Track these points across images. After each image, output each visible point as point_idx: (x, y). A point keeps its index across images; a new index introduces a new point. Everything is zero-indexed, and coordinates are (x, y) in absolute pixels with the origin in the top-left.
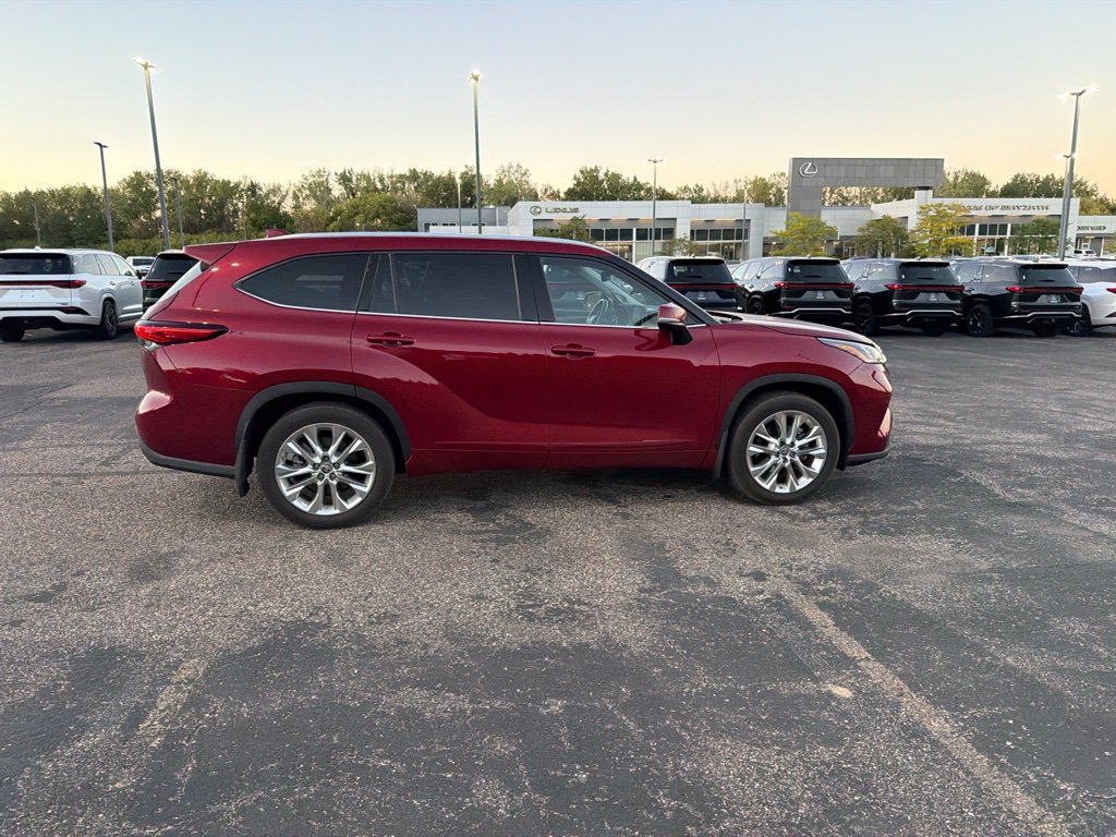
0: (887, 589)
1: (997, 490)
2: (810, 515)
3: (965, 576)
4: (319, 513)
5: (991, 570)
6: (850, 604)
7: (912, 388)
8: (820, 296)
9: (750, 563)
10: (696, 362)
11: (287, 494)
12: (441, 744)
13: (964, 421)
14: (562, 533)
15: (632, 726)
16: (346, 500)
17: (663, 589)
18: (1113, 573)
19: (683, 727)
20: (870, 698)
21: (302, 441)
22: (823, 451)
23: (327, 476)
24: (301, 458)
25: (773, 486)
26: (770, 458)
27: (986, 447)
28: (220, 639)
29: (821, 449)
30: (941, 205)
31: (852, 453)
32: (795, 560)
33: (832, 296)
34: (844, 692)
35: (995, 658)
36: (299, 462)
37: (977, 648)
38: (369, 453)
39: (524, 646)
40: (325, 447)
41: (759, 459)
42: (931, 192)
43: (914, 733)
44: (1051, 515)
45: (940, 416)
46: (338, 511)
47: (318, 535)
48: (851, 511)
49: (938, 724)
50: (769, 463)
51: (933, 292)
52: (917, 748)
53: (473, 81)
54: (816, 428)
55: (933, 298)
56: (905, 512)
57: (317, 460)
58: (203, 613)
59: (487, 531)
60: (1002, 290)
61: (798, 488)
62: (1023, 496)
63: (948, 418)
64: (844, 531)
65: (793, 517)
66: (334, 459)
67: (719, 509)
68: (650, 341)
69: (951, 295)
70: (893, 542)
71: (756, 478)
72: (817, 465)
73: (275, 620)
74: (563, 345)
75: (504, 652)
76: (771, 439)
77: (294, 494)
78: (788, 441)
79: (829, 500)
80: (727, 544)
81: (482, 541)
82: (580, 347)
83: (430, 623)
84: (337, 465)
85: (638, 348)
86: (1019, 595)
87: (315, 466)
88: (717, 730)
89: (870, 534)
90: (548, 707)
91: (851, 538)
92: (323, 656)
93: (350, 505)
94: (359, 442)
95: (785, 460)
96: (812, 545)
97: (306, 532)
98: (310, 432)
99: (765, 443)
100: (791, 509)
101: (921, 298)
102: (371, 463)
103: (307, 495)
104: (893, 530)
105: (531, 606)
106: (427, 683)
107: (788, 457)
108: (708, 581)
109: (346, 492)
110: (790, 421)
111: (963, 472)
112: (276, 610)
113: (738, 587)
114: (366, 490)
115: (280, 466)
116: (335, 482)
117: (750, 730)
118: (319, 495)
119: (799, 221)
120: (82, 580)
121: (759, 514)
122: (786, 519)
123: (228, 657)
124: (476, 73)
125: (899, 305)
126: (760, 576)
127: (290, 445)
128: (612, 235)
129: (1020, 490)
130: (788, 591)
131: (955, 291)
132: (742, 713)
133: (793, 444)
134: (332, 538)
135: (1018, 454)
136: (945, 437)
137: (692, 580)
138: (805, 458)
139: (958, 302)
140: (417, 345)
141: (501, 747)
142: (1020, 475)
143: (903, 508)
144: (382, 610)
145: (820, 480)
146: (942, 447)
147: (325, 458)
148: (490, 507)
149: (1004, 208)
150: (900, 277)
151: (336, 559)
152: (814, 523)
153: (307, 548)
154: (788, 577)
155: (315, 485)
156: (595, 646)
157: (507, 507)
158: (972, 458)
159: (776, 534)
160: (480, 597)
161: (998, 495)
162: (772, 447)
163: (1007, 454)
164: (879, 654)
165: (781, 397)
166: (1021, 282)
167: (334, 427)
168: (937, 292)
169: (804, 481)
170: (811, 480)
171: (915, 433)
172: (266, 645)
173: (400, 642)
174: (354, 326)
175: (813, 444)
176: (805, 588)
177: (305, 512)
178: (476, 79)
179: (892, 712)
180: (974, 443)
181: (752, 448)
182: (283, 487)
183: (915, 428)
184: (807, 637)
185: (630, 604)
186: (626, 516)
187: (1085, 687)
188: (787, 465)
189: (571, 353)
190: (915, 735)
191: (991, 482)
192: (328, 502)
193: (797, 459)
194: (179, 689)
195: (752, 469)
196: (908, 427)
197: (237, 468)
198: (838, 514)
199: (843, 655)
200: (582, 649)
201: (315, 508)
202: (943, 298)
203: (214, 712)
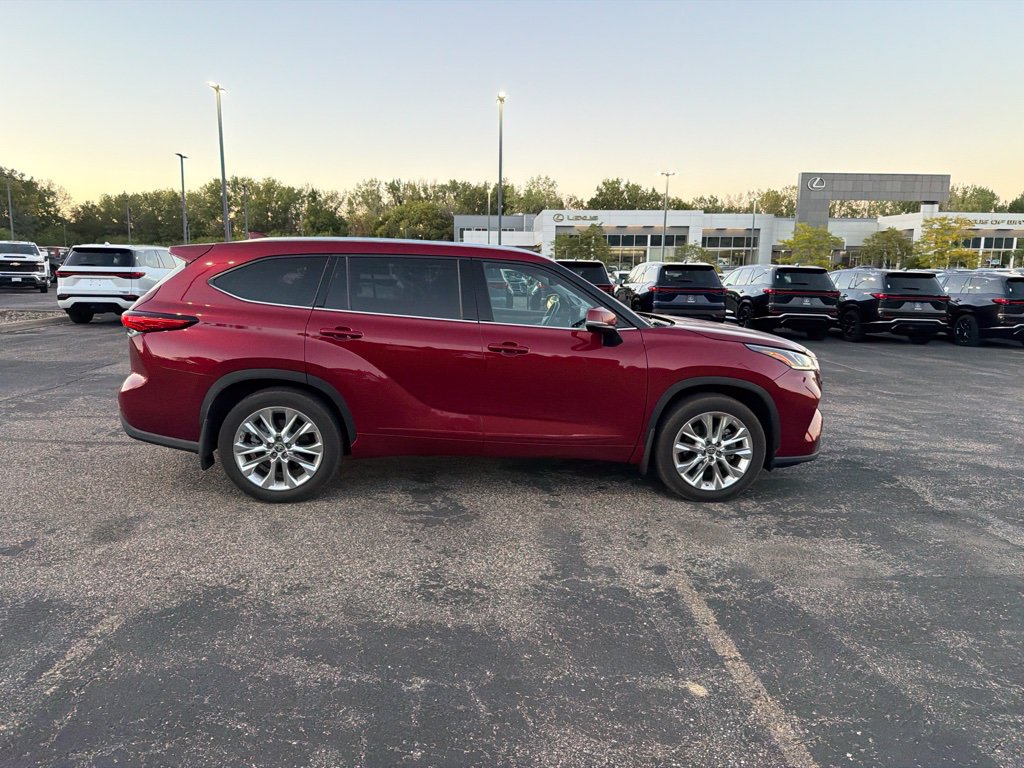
0: (784, 590)
1: (929, 498)
2: (732, 513)
3: (865, 582)
4: (271, 488)
5: (893, 578)
6: (739, 603)
7: (878, 393)
8: (807, 302)
9: (655, 556)
10: (624, 363)
11: (243, 469)
12: (299, 712)
13: (919, 428)
14: (489, 517)
15: (483, 708)
16: (295, 478)
17: (563, 577)
18: (1018, 588)
19: (532, 714)
20: (725, 699)
21: (258, 423)
22: (749, 452)
23: (279, 454)
24: (257, 438)
25: (699, 483)
26: (696, 456)
27: (931, 455)
28: (145, 599)
29: (747, 450)
30: (945, 219)
31: (779, 455)
32: (701, 556)
33: (818, 303)
34: (699, 690)
35: (865, 666)
36: (256, 441)
37: (851, 656)
38: (318, 436)
39: (411, 625)
40: (279, 428)
41: (685, 457)
42: (937, 206)
43: (757, 736)
44: (975, 526)
45: (895, 422)
46: (287, 487)
47: (267, 508)
48: (774, 511)
49: (784, 730)
50: (696, 461)
51: (919, 301)
52: (753, 752)
53: (499, 102)
54: (741, 430)
55: (918, 307)
56: (826, 515)
57: (271, 440)
58: (140, 573)
59: (421, 512)
60: (988, 301)
61: (723, 486)
62: (953, 505)
63: (902, 424)
64: (760, 530)
65: (715, 514)
66: (286, 440)
67: (646, 503)
68: (585, 341)
69: (936, 305)
70: (804, 545)
71: (683, 475)
72: (744, 465)
73: (199, 584)
74: (498, 344)
75: (392, 629)
76: (698, 439)
77: (251, 469)
78: (714, 441)
79: (756, 499)
80: (642, 536)
81: (412, 521)
82: (515, 345)
83: (335, 596)
84: (288, 445)
85: (574, 349)
86: (915, 605)
87: (269, 445)
88: (561, 719)
89: (784, 535)
90: (411, 684)
91: (764, 538)
92: (228, 621)
93: (298, 483)
94: (309, 425)
95: (712, 459)
96: (723, 543)
97: (259, 505)
98: (266, 414)
99: (693, 442)
100: (716, 507)
101: (906, 307)
102: (319, 444)
103: (261, 471)
104: (808, 532)
105: (433, 587)
106: (309, 655)
107: (714, 456)
108: (610, 573)
109: (296, 470)
110: (716, 422)
111: (900, 478)
112: (205, 575)
113: (635, 579)
114: (314, 469)
115: (238, 444)
116: (286, 461)
117: (594, 722)
118: (272, 472)
119: (805, 231)
120: (50, 538)
121: (683, 510)
122: (708, 516)
123: (146, 615)
124: (502, 95)
125: (884, 313)
126: (661, 570)
127: (248, 425)
128: (628, 241)
129: (951, 499)
130: (683, 586)
131: (941, 301)
132: (593, 703)
133: (719, 444)
134: (278, 512)
135: (961, 464)
136: (892, 442)
137: (597, 570)
138: (733, 457)
139: (944, 312)
140: (365, 339)
141: (353, 720)
142: (956, 483)
143: (826, 511)
144: (297, 582)
145: (745, 479)
146: (885, 453)
147: (278, 439)
148: (433, 491)
149: (1009, 222)
150: (885, 287)
151: (275, 531)
152: (734, 521)
153: (254, 519)
154: (688, 573)
155: (269, 462)
156: (477, 629)
157: (448, 490)
158: (914, 465)
159: (691, 530)
160: (390, 575)
161: (927, 503)
162: (699, 446)
163: (952, 462)
164: (749, 655)
165: (706, 399)
166: (1008, 294)
167: (288, 411)
168: (922, 302)
169: (730, 480)
170: (736, 479)
171: (865, 438)
172: (183, 608)
173: (301, 613)
174: (310, 319)
175: (739, 445)
176: (701, 584)
177: (257, 486)
178: (502, 100)
179: (741, 714)
180: (922, 450)
181: (678, 446)
182: (241, 462)
183: (867, 433)
184: (684, 634)
185: (527, 590)
186: (554, 504)
187: (949, 703)
188: (713, 463)
189: (506, 351)
190: (755, 740)
191: (924, 489)
192: (279, 478)
193: (723, 458)
194: (91, 643)
195: (678, 466)
196: (860, 432)
197: (200, 444)
198: (760, 513)
199: (714, 653)
200: (464, 631)
201: (268, 483)
202: (929, 308)
203: (112, 667)
